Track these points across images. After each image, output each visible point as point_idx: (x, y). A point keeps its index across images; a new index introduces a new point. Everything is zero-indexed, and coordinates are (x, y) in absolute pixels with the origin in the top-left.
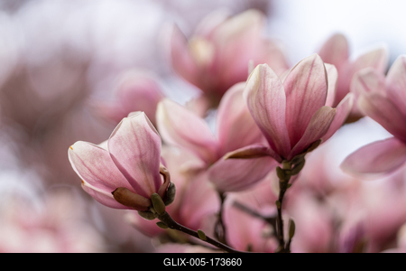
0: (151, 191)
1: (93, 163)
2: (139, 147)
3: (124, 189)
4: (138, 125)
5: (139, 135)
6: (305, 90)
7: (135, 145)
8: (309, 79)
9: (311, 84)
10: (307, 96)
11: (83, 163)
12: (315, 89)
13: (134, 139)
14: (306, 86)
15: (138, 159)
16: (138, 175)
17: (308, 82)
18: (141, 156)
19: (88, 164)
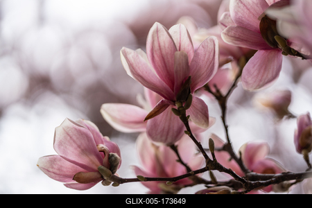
0: (97, 166)
1: (52, 168)
2: (74, 141)
3: (80, 173)
4: (68, 128)
5: (71, 134)
6: (160, 49)
7: (71, 141)
8: (158, 41)
9: (162, 44)
10: (164, 52)
11: (48, 171)
12: (167, 46)
13: (69, 138)
14: (160, 46)
15: (79, 149)
16: (84, 160)
17: (159, 44)
18: (79, 147)
19: (51, 170)
